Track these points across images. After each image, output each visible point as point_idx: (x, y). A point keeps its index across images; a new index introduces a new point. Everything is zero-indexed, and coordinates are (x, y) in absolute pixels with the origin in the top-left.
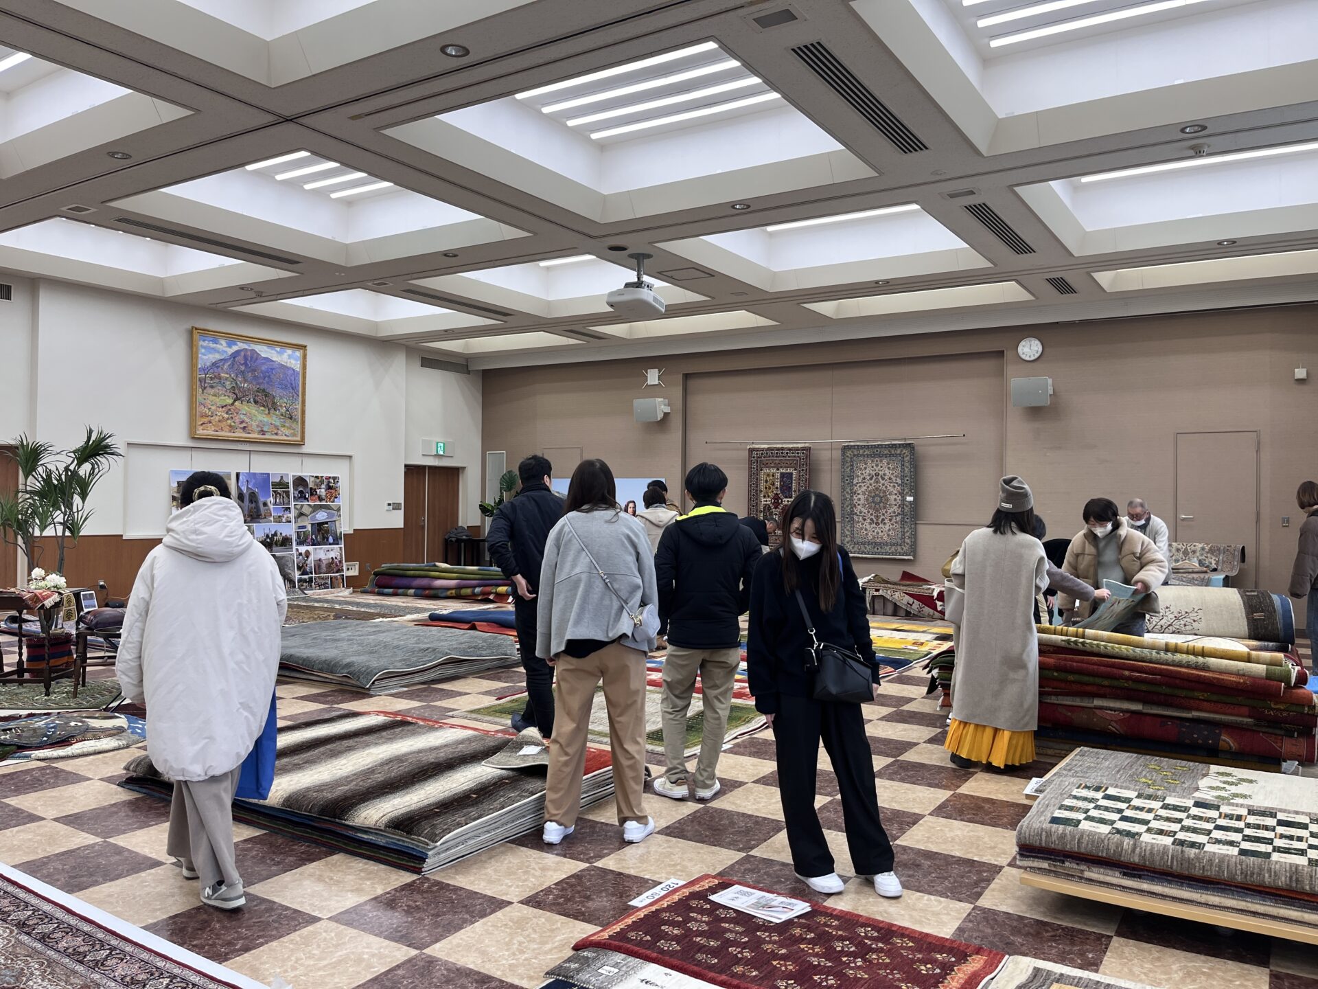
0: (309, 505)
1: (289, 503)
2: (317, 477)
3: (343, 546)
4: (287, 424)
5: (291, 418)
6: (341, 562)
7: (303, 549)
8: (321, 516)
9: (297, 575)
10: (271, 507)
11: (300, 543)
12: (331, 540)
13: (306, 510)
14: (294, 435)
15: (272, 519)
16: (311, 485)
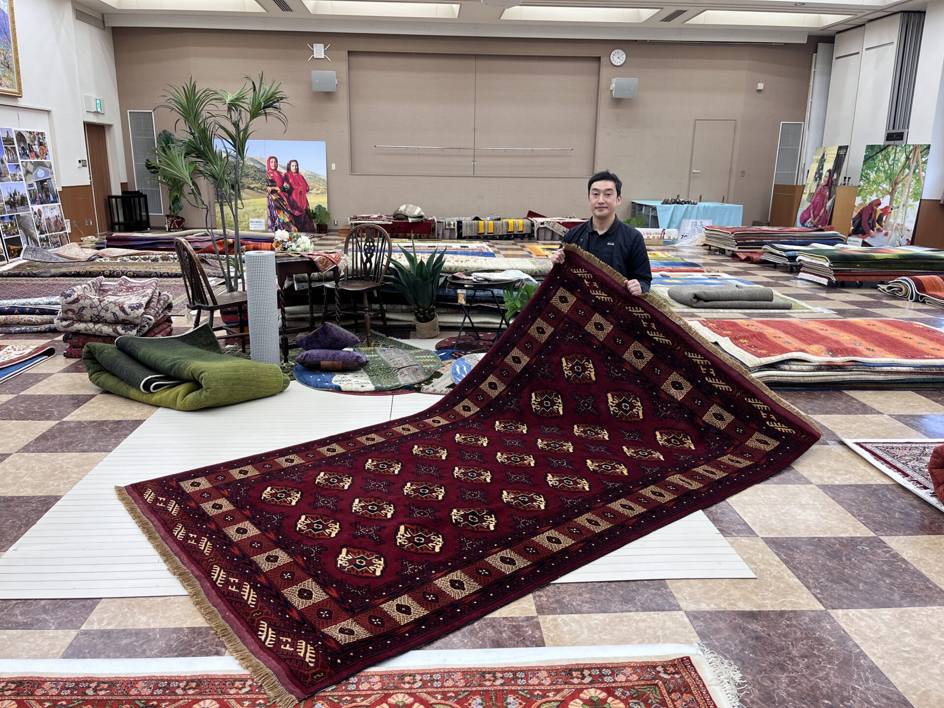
0: (31, 162)
1: (17, 161)
2: (30, 133)
3: (60, 204)
4: (7, 74)
5: (8, 67)
6: (62, 219)
7: (36, 207)
8: (41, 174)
9: (37, 235)
10: (7, 164)
11: (34, 202)
12: (52, 199)
13: (30, 168)
14: (13, 87)
15: (10, 177)
16: (28, 141)
